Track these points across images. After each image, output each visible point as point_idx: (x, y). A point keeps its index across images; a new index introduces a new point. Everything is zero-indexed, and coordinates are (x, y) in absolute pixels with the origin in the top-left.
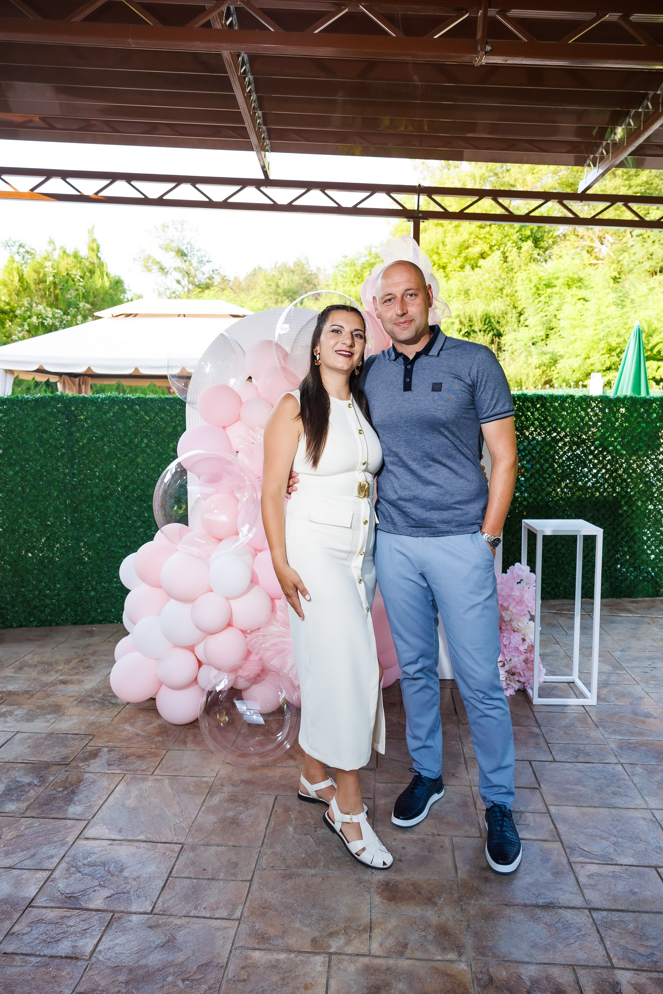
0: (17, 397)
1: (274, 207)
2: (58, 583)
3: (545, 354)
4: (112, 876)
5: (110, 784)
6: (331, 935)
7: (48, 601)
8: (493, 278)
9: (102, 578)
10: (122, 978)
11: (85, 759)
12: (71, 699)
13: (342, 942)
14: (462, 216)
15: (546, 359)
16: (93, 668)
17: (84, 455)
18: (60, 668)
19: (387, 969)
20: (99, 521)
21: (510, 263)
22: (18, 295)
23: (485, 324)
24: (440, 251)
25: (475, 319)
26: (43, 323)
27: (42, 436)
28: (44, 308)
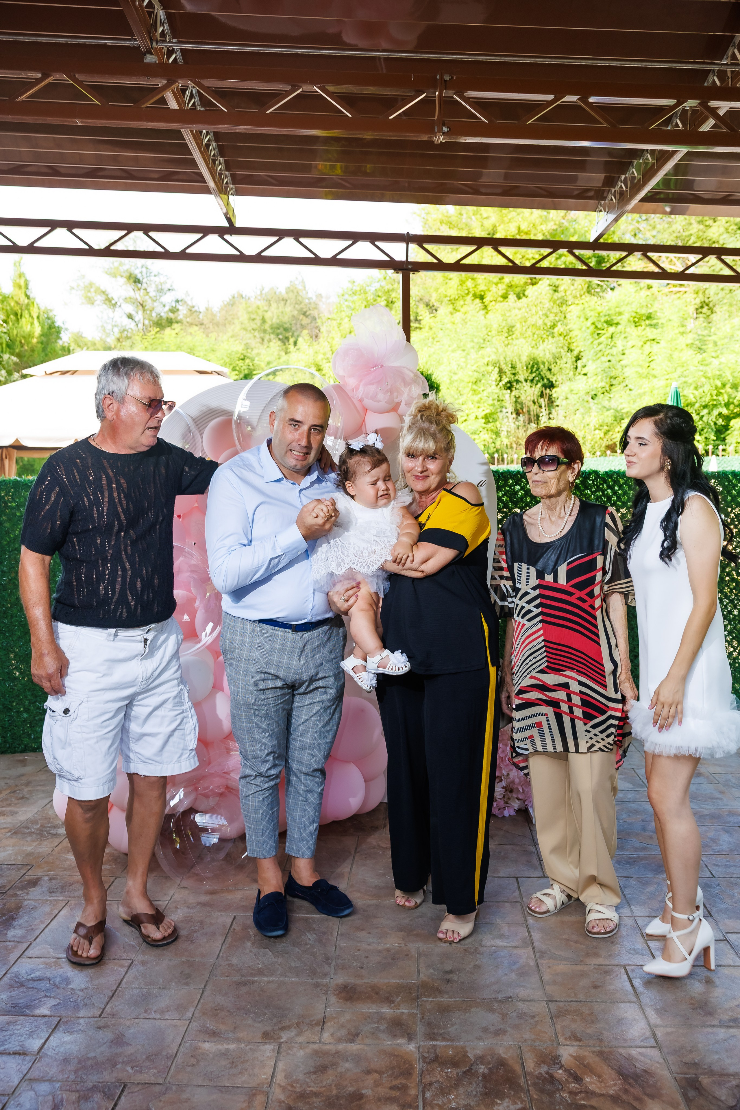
1: (241, 258)
3: (608, 410)
4: (58, 988)
5: (52, 910)
6: (283, 1029)
8: (541, 313)
9: (36, 697)
10: (71, 1068)
11: (23, 888)
12: (3, 831)
13: (293, 1034)
16: (27, 799)
19: (336, 1053)
23: (531, 373)
25: (519, 366)
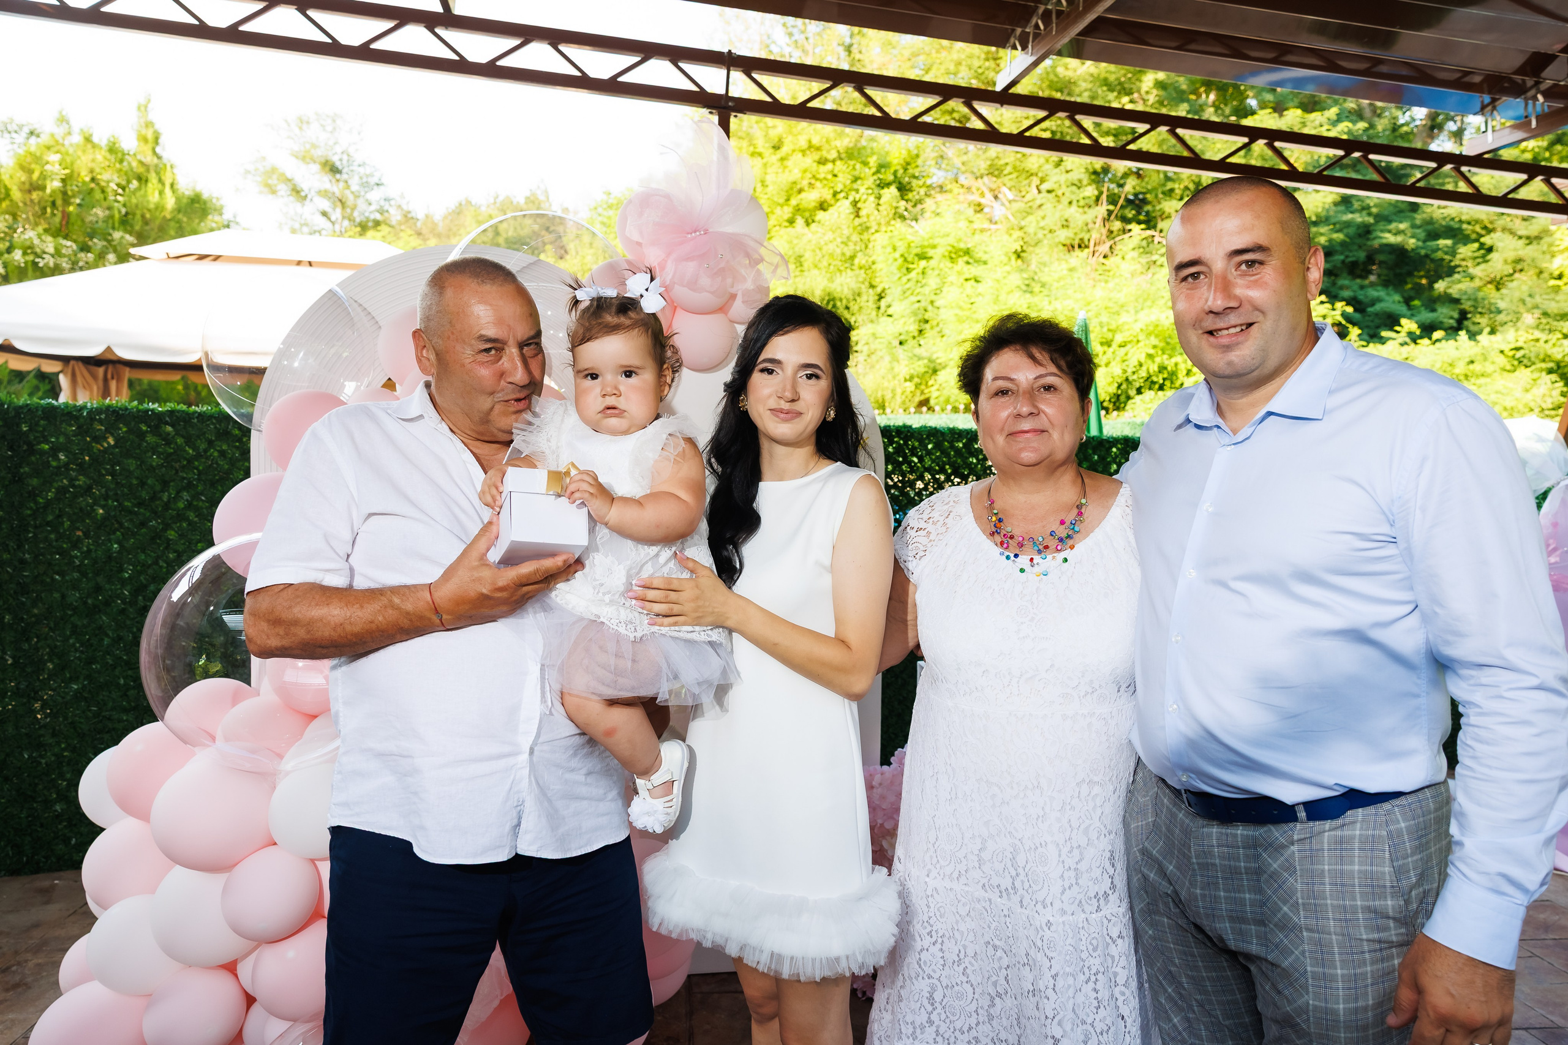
1: (461, 66)
14: (802, 111)
15: (920, 367)
17: (48, 524)
20: (79, 659)
21: (865, 219)
26: (35, 264)
28: (39, 236)
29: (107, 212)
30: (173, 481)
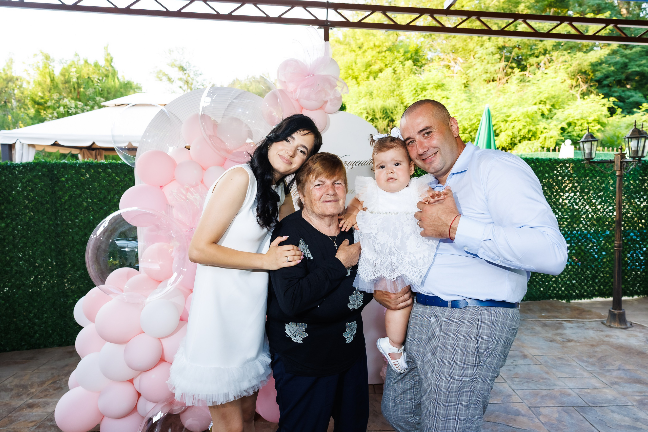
0: (7, 163)
1: (217, 16)
2: (46, 313)
7: (36, 328)
8: (387, 84)
12: (31, 425)
14: (360, 25)
17: (66, 209)
18: (33, 390)
20: (80, 262)
21: (398, 75)
22: (49, 92)
23: (383, 114)
24: (353, 68)
26: (68, 112)
27: (30, 195)
28: (69, 101)
29: (94, 90)
30: (112, 191)
